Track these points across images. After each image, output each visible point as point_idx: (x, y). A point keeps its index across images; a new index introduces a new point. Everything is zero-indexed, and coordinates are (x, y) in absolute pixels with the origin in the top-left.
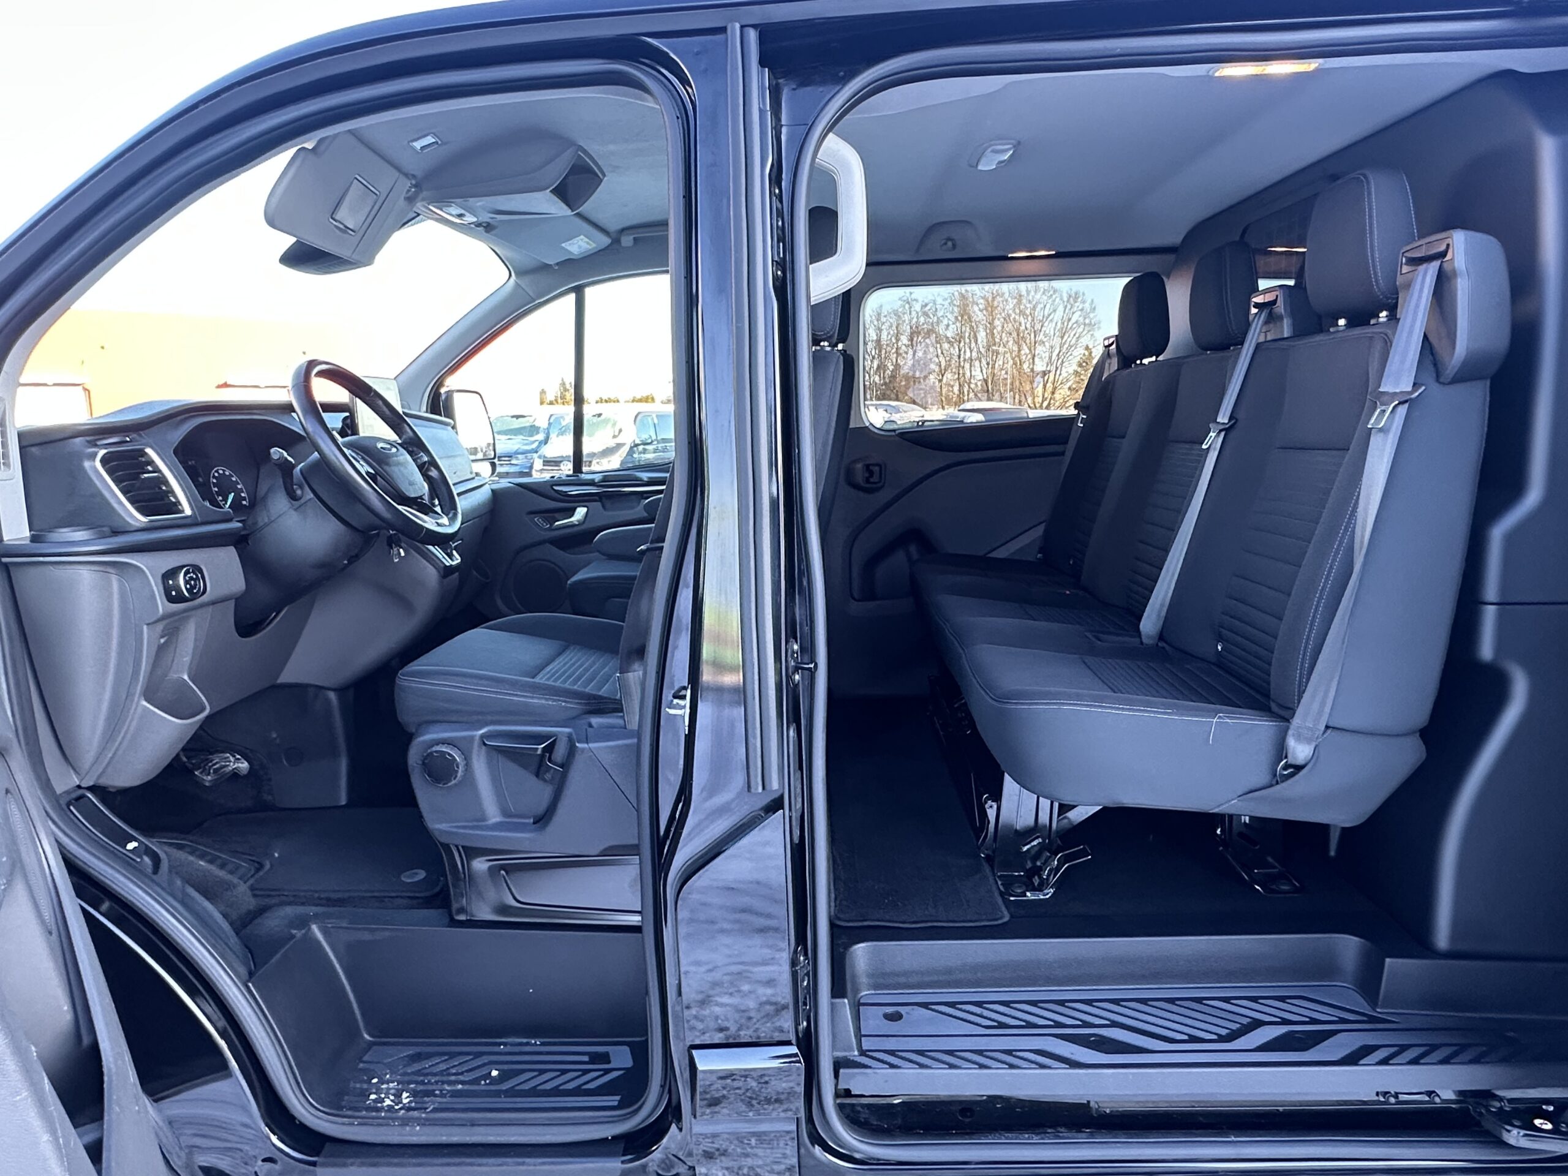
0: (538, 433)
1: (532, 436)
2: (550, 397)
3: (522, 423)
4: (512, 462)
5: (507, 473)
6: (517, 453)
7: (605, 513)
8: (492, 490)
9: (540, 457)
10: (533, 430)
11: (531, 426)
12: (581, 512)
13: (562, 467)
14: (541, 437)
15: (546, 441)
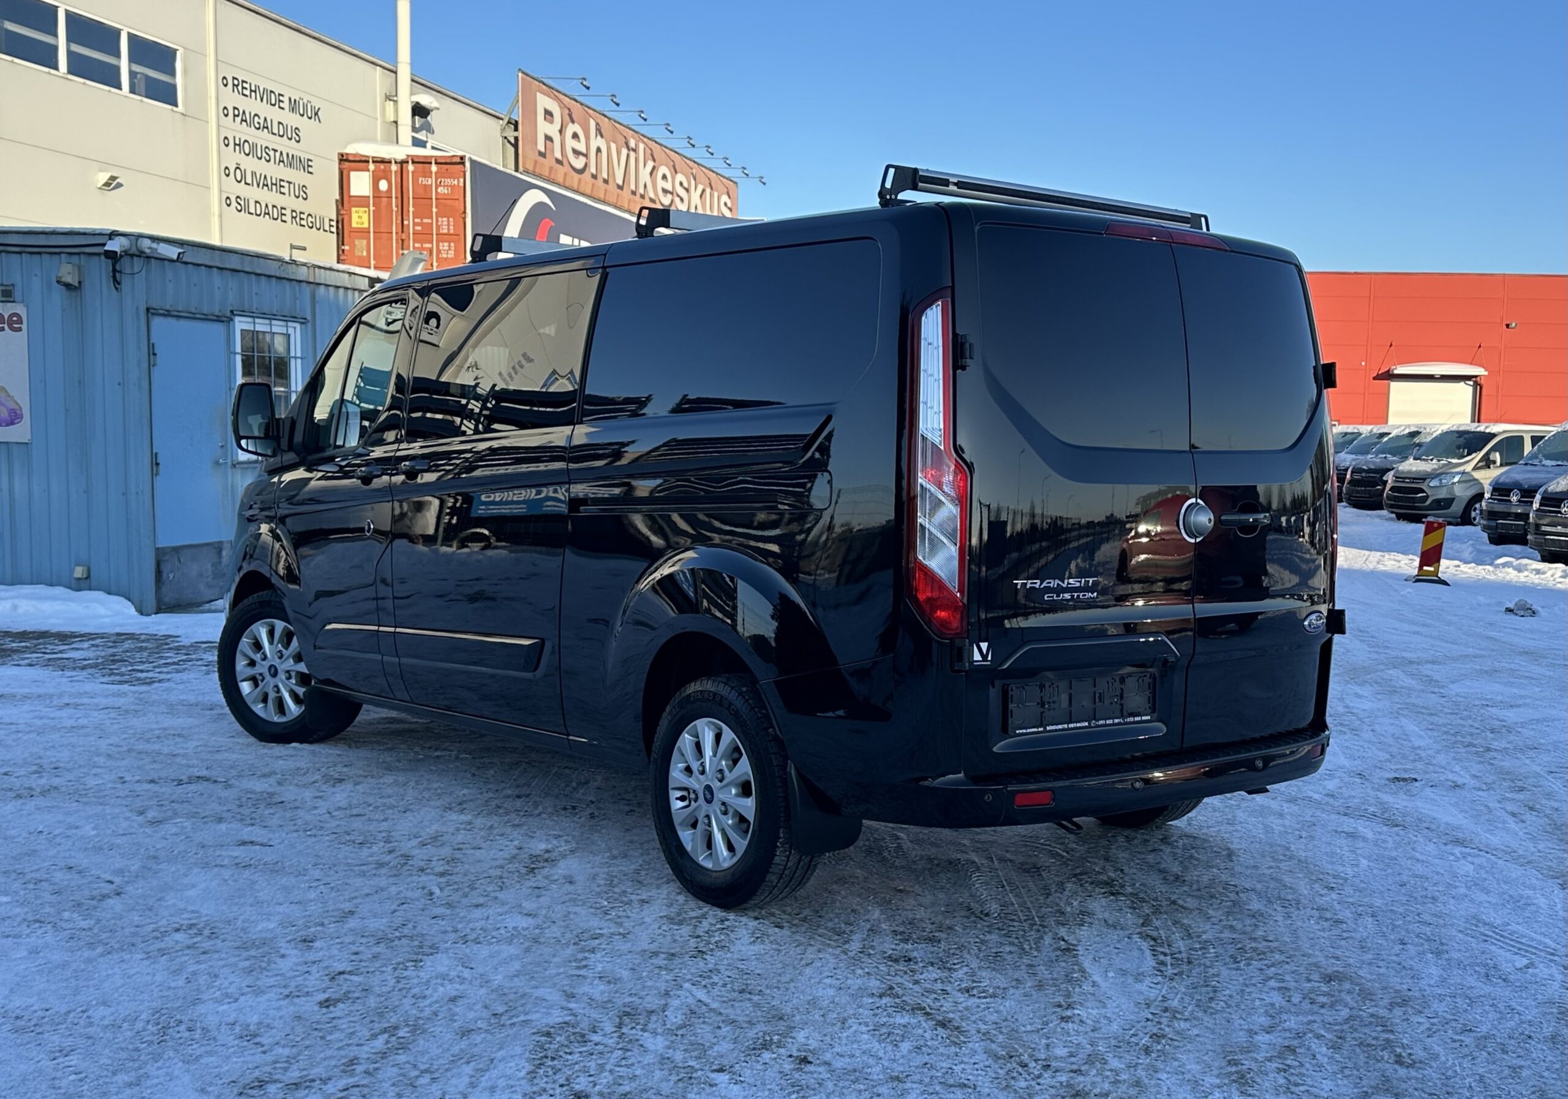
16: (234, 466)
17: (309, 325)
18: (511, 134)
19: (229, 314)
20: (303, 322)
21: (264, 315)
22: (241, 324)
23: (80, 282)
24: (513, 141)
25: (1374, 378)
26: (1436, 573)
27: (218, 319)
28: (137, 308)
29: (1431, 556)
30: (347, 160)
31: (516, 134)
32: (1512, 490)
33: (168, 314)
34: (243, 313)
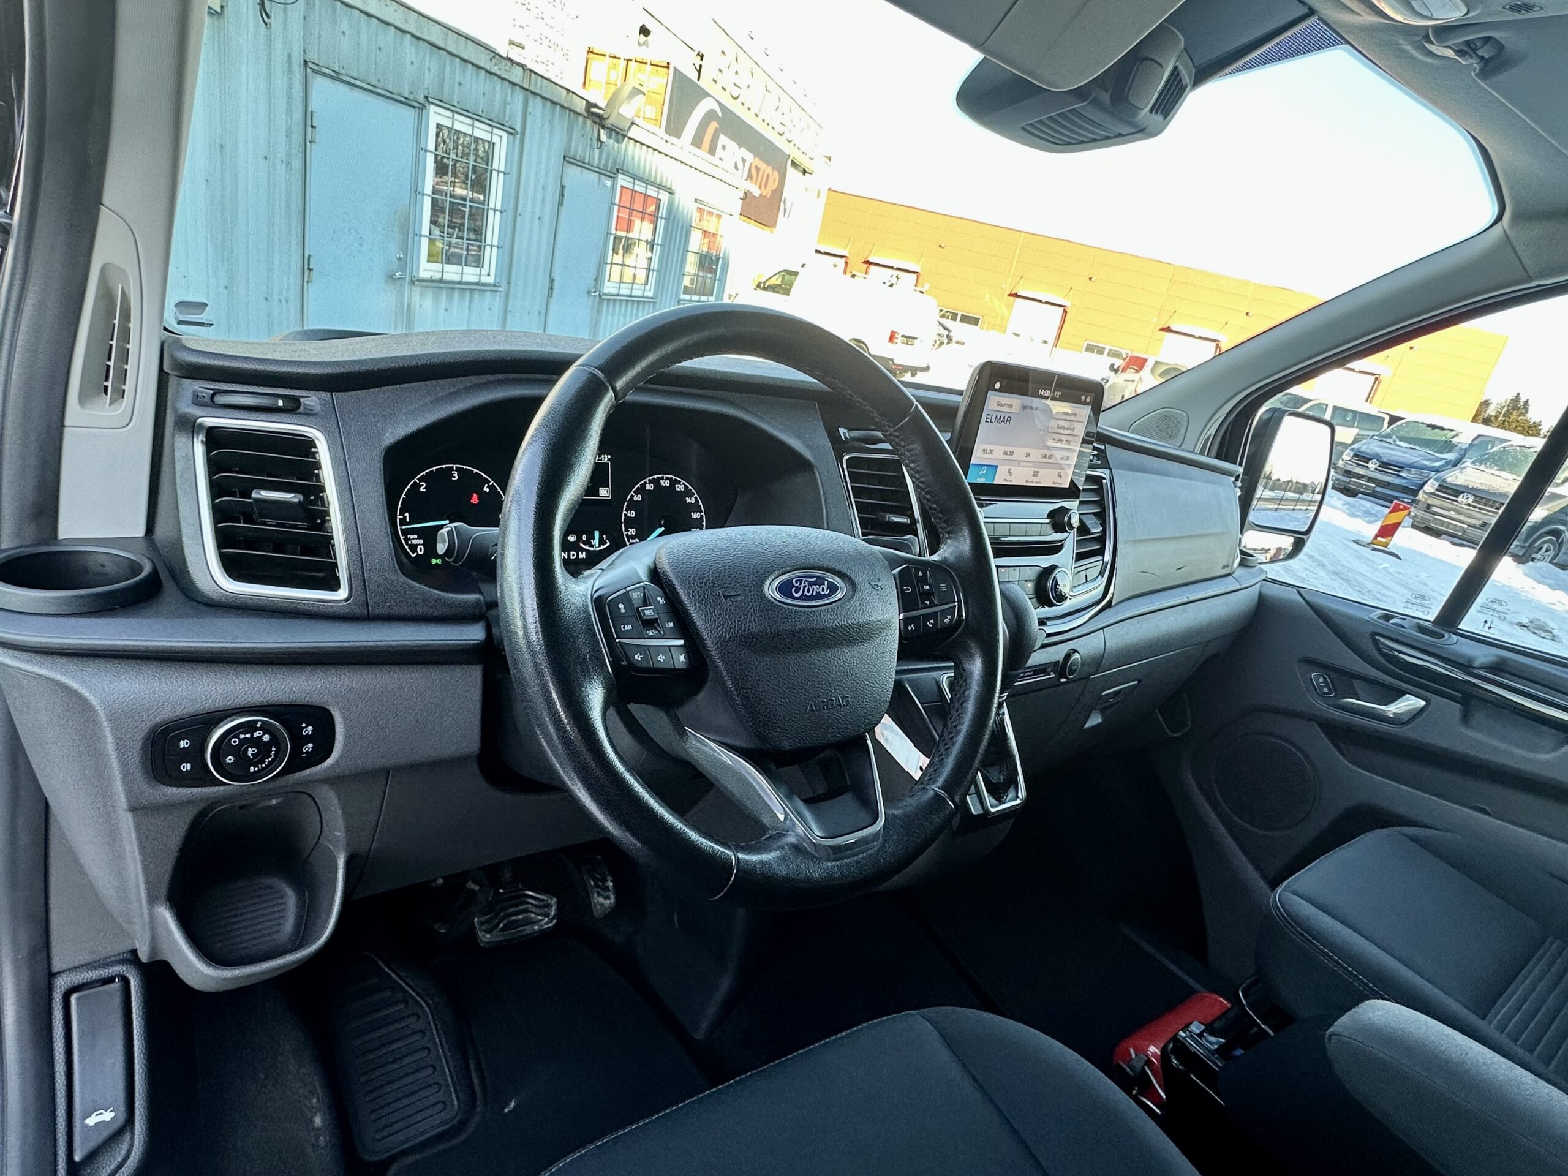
0: (1450, 451)
1: (1441, 453)
2: (1491, 411)
3: (1437, 435)
4: (1401, 474)
5: (1389, 484)
6: (1411, 466)
7: (1464, 730)
8: (1261, 596)
9: (1436, 480)
10: (1448, 446)
11: (1446, 442)
12: (1409, 703)
13: (1460, 499)
14: (1451, 456)
15: (1455, 464)
16: (412, 282)
17: (518, 137)
18: (698, 62)
19: (422, 99)
20: (512, 132)
21: (466, 113)
22: (436, 116)
23: (222, 7)
24: (698, 68)
25: (1160, 330)
26: (1386, 545)
27: (407, 103)
28: (289, 56)
29: (1388, 531)
30: (592, 52)
31: (701, 63)
32: (1371, 459)
33: (336, 77)
34: (441, 103)
